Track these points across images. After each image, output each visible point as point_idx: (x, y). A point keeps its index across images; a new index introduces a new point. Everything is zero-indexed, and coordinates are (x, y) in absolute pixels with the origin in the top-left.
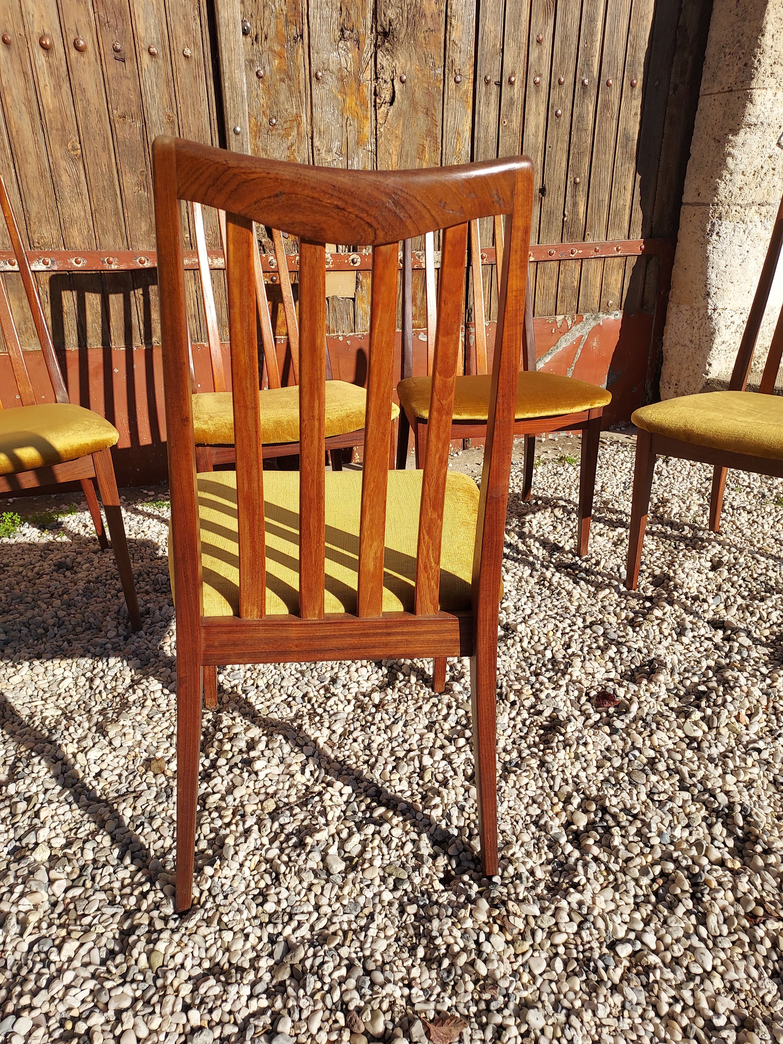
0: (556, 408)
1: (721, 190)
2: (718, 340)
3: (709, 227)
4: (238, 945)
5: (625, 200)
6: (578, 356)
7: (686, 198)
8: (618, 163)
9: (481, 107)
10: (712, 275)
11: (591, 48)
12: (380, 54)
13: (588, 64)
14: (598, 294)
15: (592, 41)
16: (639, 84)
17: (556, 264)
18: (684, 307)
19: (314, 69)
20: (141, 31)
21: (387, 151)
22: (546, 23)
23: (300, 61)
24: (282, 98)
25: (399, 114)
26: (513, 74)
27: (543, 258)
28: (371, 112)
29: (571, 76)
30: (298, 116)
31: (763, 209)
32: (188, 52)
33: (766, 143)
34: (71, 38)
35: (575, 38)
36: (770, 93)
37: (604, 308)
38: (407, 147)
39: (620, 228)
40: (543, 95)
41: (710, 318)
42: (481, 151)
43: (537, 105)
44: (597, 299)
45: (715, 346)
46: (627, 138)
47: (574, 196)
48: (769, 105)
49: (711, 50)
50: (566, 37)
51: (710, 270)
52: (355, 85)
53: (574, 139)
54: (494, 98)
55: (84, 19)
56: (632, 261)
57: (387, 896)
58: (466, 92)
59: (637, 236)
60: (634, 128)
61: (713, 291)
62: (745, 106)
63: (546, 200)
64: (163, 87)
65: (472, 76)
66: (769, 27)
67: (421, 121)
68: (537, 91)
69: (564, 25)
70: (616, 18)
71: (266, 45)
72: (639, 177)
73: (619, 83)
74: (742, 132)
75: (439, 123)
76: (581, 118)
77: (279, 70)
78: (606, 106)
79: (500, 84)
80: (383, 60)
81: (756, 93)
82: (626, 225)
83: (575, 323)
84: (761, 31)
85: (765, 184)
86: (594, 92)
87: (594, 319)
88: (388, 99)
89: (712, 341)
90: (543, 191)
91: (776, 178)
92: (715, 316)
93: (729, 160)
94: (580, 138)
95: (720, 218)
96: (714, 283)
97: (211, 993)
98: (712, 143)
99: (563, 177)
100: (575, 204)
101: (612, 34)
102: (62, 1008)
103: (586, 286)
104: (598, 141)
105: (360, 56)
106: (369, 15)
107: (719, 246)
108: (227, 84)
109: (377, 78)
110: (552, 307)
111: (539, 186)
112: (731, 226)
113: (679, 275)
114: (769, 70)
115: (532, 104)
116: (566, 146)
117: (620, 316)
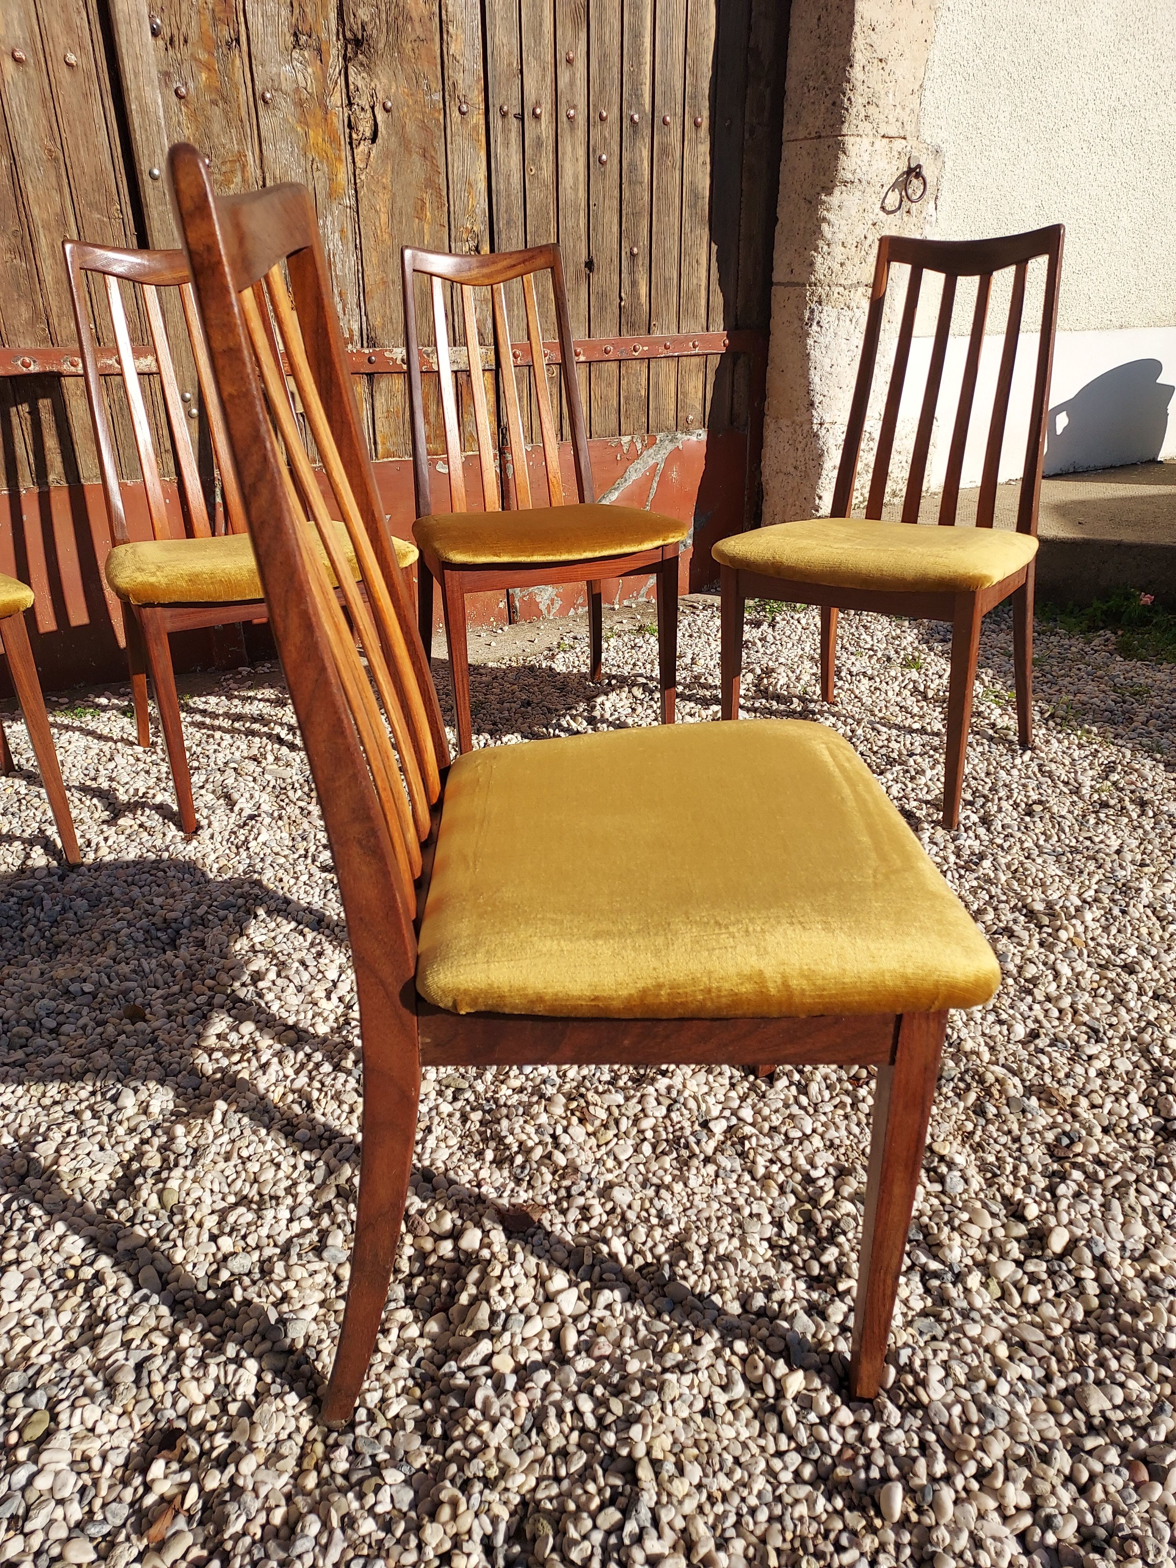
0: (621, 544)
1: (818, 266)
2: (828, 465)
3: (807, 314)
4: (269, 1174)
5: (699, 279)
6: (653, 491)
7: (777, 277)
8: (687, 227)
9: (498, 149)
10: (815, 377)
11: (639, 73)
12: (352, 71)
13: (637, 94)
14: (673, 407)
15: (640, 64)
16: (705, 123)
17: (615, 365)
18: (784, 422)
19: (259, 87)
21: (372, 207)
22: (576, 36)
23: (238, 75)
24: (216, 128)
25: (386, 155)
26: (538, 104)
27: (597, 357)
28: (345, 151)
29: (616, 110)
30: (241, 155)
32: (72, 58)
33: (868, 207)
35: (617, 59)
36: (866, 142)
37: (682, 425)
38: (399, 203)
39: (695, 316)
40: (581, 134)
41: (816, 436)
42: (503, 209)
43: (573, 148)
44: (672, 413)
45: (824, 473)
46: (696, 195)
47: (632, 272)
48: (866, 157)
49: (792, 83)
50: (604, 58)
51: (812, 371)
52: (320, 113)
53: (626, 194)
54: (514, 137)
56: (715, 361)
57: (446, 1108)
58: (476, 127)
59: (718, 328)
60: (704, 183)
61: (817, 399)
62: (837, 158)
63: (594, 278)
64: (38, 109)
65: (482, 106)
66: (858, 56)
67: (417, 167)
68: (572, 129)
69: (600, 39)
70: (669, 34)
71: (186, 51)
72: (714, 247)
73: (679, 121)
74: (837, 191)
75: (442, 169)
76: (633, 167)
77: (209, 87)
78: (665, 151)
79: (521, 118)
80: (357, 78)
81: (849, 141)
82: (703, 312)
83: (646, 447)
84: (848, 61)
85: (870, 259)
86: (647, 132)
87: (671, 441)
88: (368, 134)
89: (820, 466)
90: (590, 265)
92: (822, 432)
93: (825, 226)
94: (633, 195)
95: (820, 302)
96: (818, 388)
97: (243, 1221)
98: (802, 204)
99: (616, 246)
100: (634, 284)
101: (665, 54)
102: (58, 1258)
103: (657, 396)
104: (658, 198)
105: (324, 71)
106: (333, 15)
107: (821, 339)
108: (133, 107)
109: (350, 104)
110: (614, 424)
111: (584, 258)
112: (834, 313)
113: (775, 380)
114: (863, 114)
115: (566, 146)
116: (616, 203)
117: (704, 436)
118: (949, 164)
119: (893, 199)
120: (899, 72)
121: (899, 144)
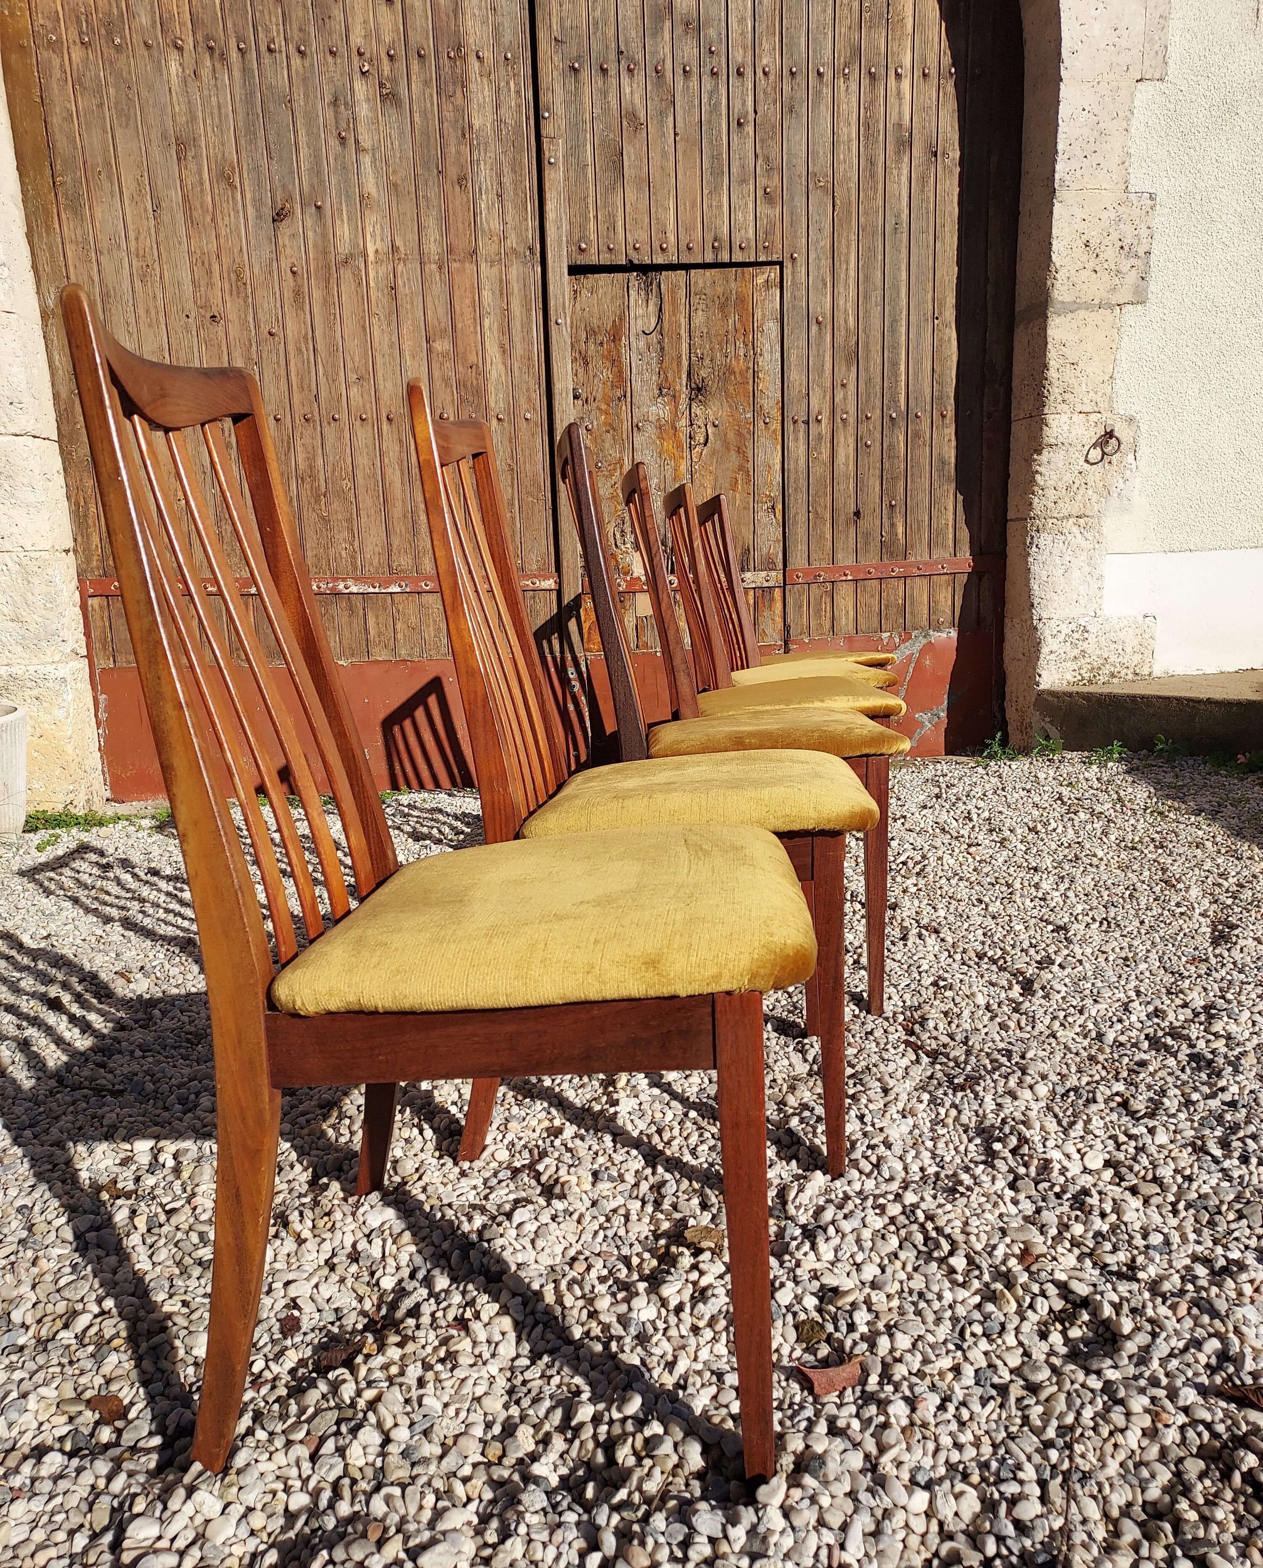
1: (1035, 505)
2: (1045, 650)
3: (1029, 540)
5: (947, 519)
6: (909, 675)
7: (1010, 515)
8: (936, 485)
9: (791, 444)
10: (1034, 585)
11: (897, 387)
12: (694, 405)
13: (895, 401)
14: (926, 611)
15: (897, 381)
16: (950, 414)
17: (877, 582)
18: (1016, 621)
19: (635, 420)
20: (492, 404)
21: (702, 485)
22: (849, 370)
23: (624, 415)
24: (607, 445)
25: (713, 453)
26: (820, 413)
27: (862, 576)
28: (686, 453)
29: (878, 412)
30: (621, 459)
31: (1082, 521)
32: (528, 416)
33: (1073, 461)
34: (438, 412)
35: (879, 380)
36: (1064, 418)
37: (934, 625)
38: (720, 481)
39: (945, 547)
40: (851, 429)
41: (1036, 628)
42: (792, 481)
43: (845, 438)
44: (926, 616)
45: (1042, 657)
46: (943, 462)
47: (891, 518)
48: (1066, 427)
49: (1015, 383)
50: (869, 380)
51: (1032, 582)
52: (672, 432)
53: (886, 465)
54: (802, 435)
55: (449, 399)
56: (962, 579)
58: (775, 431)
59: (965, 554)
60: (950, 454)
61: (1036, 601)
62: (1042, 430)
63: (861, 523)
64: (506, 443)
65: (780, 418)
66: (1052, 363)
67: (734, 459)
68: (845, 426)
69: (867, 369)
70: (919, 362)
71: (595, 405)
72: (960, 498)
73: (928, 415)
74: (1045, 452)
75: (751, 459)
76: (891, 447)
77: (605, 424)
78: (917, 435)
79: (807, 423)
80: (696, 410)
81: (1050, 418)
82: (951, 543)
83: (903, 641)
84: (1045, 366)
85: (1079, 497)
86: (903, 424)
87: (925, 637)
88: (702, 441)
89: (1039, 651)
90: (857, 514)
91: (1090, 492)
92: (1040, 626)
93: (1038, 477)
94: (892, 465)
95: (1038, 531)
96: (1037, 593)
99: (878, 501)
100: (893, 525)
101: (916, 374)
103: (912, 604)
104: (912, 467)
105: (676, 408)
106: (684, 376)
107: (1039, 557)
109: (692, 425)
110: (876, 624)
111: (853, 509)
112: (1050, 538)
113: (1011, 591)
114: (1060, 399)
115: (840, 438)
116: (878, 472)
117: (954, 634)
118: (1144, 427)
119: (1095, 454)
120: (1089, 370)
121: (1094, 417)
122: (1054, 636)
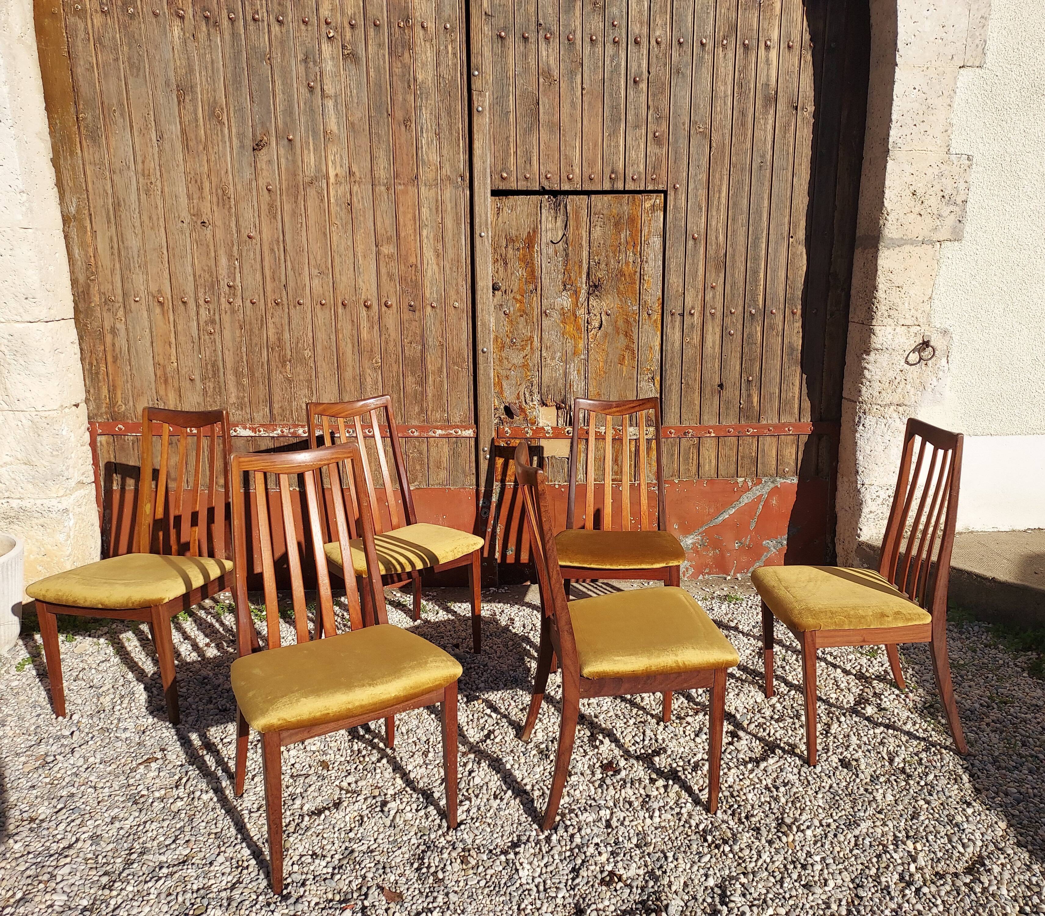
1: (863, 392)
2: (865, 510)
3: (857, 419)
5: (794, 393)
6: (759, 510)
7: (844, 394)
8: (786, 365)
9: (668, 330)
10: (860, 457)
11: (756, 289)
12: (591, 298)
13: (755, 301)
14: (774, 463)
15: (757, 285)
16: (799, 312)
17: (735, 439)
18: (845, 479)
19: (544, 308)
20: (427, 296)
21: (596, 359)
22: (717, 276)
23: (534, 304)
24: (521, 326)
25: (606, 335)
26: (693, 308)
27: (723, 434)
28: (584, 335)
29: (740, 308)
30: (531, 337)
31: (901, 409)
32: (457, 304)
33: (895, 362)
34: (384, 301)
35: (742, 284)
36: (889, 329)
37: (780, 473)
38: (611, 356)
39: (791, 414)
40: (718, 321)
41: (859, 491)
42: (669, 359)
43: (713, 328)
44: (774, 466)
45: (863, 515)
46: (792, 348)
47: (748, 390)
48: (890, 337)
49: (853, 292)
50: (733, 284)
51: (858, 453)
52: (573, 318)
53: (746, 350)
54: (677, 324)
55: (392, 290)
56: (804, 439)
58: (655, 321)
59: (807, 419)
60: (798, 342)
61: (860, 470)
62: (870, 337)
63: (724, 393)
64: (438, 324)
65: (660, 311)
66: (880, 286)
67: (622, 340)
68: (713, 319)
69: (733, 276)
70: (774, 271)
71: (512, 296)
72: (805, 376)
73: (781, 312)
74: (872, 354)
75: (636, 341)
76: (750, 335)
77: (519, 310)
78: (772, 327)
79: (682, 315)
80: (593, 302)
81: (877, 329)
82: (796, 411)
83: (755, 485)
84: (875, 288)
85: (899, 390)
86: (760, 318)
87: (773, 482)
88: (597, 325)
89: (861, 510)
90: (721, 386)
91: (908, 387)
92: (863, 490)
93: (866, 372)
94: (750, 350)
95: (865, 413)
96: (861, 463)
98: (855, 357)
99: (738, 376)
100: (749, 396)
101: (773, 280)
103: (763, 456)
104: (767, 351)
105: (577, 300)
106: (584, 276)
107: (865, 435)
108: (479, 323)
109: (589, 313)
110: (733, 471)
111: (717, 381)
112: (874, 420)
113: (843, 454)
114: (886, 314)
115: (709, 328)
116: (739, 355)
117: (796, 481)
118: (956, 338)
119: (914, 357)
120: (912, 293)
121: (914, 329)
122: (873, 500)
